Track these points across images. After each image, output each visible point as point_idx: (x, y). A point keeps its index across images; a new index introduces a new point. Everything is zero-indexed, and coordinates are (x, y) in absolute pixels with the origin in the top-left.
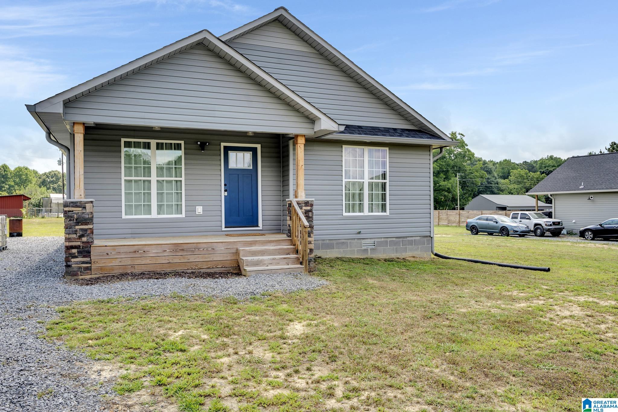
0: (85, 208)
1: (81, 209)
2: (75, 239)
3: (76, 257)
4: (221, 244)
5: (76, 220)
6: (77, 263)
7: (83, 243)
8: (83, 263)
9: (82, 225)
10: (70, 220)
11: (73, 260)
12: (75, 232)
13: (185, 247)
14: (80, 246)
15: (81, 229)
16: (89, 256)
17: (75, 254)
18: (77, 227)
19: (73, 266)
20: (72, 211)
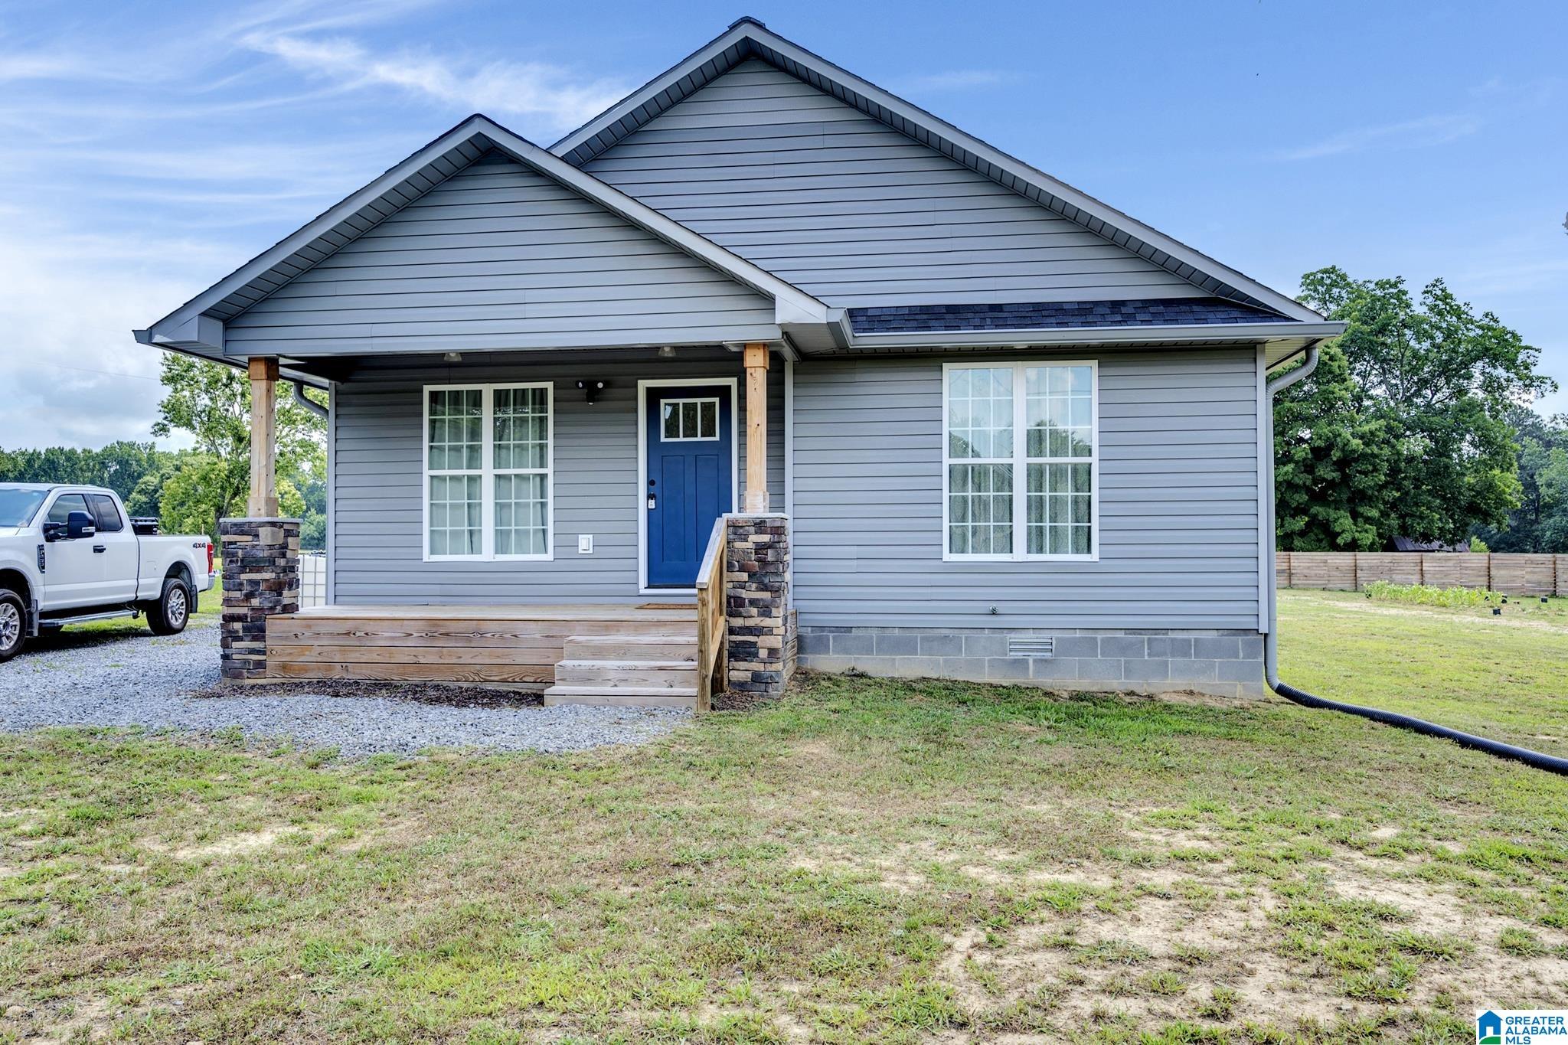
0: (257, 536)
1: (250, 538)
2: (238, 600)
3: (240, 639)
4: (533, 625)
5: (242, 561)
6: (240, 651)
7: (253, 609)
8: (252, 651)
9: (251, 571)
10: (231, 561)
11: (235, 645)
12: (239, 587)
13: (452, 627)
14: (246, 616)
15: (250, 581)
16: (263, 639)
17: (237, 632)
18: (244, 577)
19: (234, 657)
20: (235, 543)
